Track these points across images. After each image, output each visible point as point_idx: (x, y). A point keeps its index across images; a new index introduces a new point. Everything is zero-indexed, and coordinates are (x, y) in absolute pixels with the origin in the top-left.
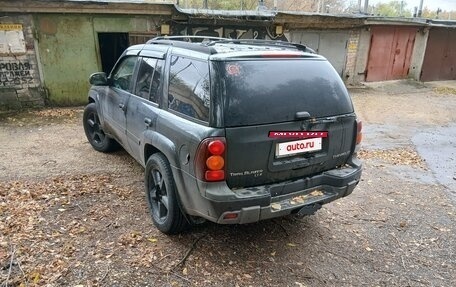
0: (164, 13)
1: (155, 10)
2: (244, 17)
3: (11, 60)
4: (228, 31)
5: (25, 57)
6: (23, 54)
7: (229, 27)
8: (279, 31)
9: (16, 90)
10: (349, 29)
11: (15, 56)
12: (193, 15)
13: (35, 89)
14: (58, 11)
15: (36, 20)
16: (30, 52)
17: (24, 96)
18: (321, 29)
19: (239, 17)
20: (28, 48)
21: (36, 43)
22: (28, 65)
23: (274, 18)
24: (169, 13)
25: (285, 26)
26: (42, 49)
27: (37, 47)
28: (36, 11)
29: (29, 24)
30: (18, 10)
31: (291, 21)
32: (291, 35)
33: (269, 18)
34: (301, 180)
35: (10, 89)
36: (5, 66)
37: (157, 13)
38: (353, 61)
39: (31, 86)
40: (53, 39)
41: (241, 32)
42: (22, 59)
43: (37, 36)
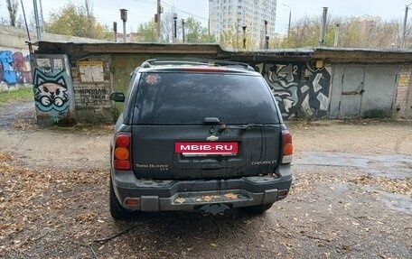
0: (210, 52)
1: (203, 50)
2: (282, 53)
3: (93, 87)
4: (268, 66)
5: (103, 85)
6: (101, 83)
7: (269, 62)
8: (319, 65)
9: (94, 109)
10: (400, 63)
11: (96, 84)
12: (235, 53)
13: (108, 109)
14: (128, 51)
15: (113, 58)
16: (107, 81)
17: (99, 114)
18: (366, 64)
19: (278, 54)
20: (105, 78)
21: (111, 75)
22: (104, 91)
23: (313, 53)
24: (215, 52)
25: (326, 61)
26: (115, 79)
27: (112, 78)
28: (113, 51)
29: (108, 61)
30: (100, 51)
31: (331, 56)
32: (333, 69)
33: (308, 54)
34: (215, 181)
35: (90, 108)
36: (89, 91)
37: (205, 52)
38: (404, 94)
39: (105, 106)
40: (123, 72)
41: (281, 66)
42: (101, 86)
43: (113, 70)
